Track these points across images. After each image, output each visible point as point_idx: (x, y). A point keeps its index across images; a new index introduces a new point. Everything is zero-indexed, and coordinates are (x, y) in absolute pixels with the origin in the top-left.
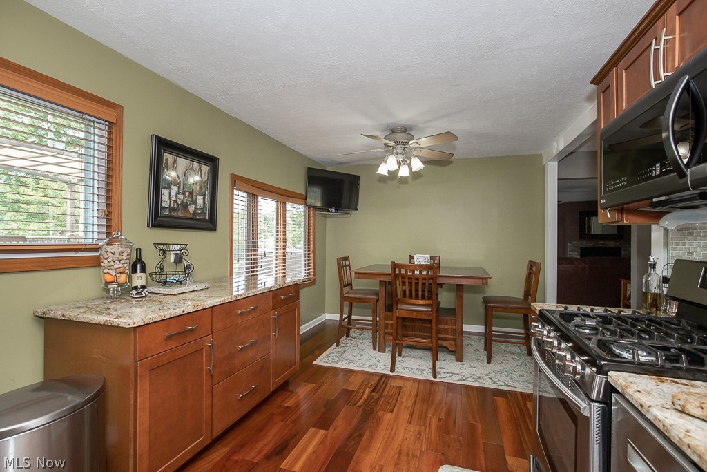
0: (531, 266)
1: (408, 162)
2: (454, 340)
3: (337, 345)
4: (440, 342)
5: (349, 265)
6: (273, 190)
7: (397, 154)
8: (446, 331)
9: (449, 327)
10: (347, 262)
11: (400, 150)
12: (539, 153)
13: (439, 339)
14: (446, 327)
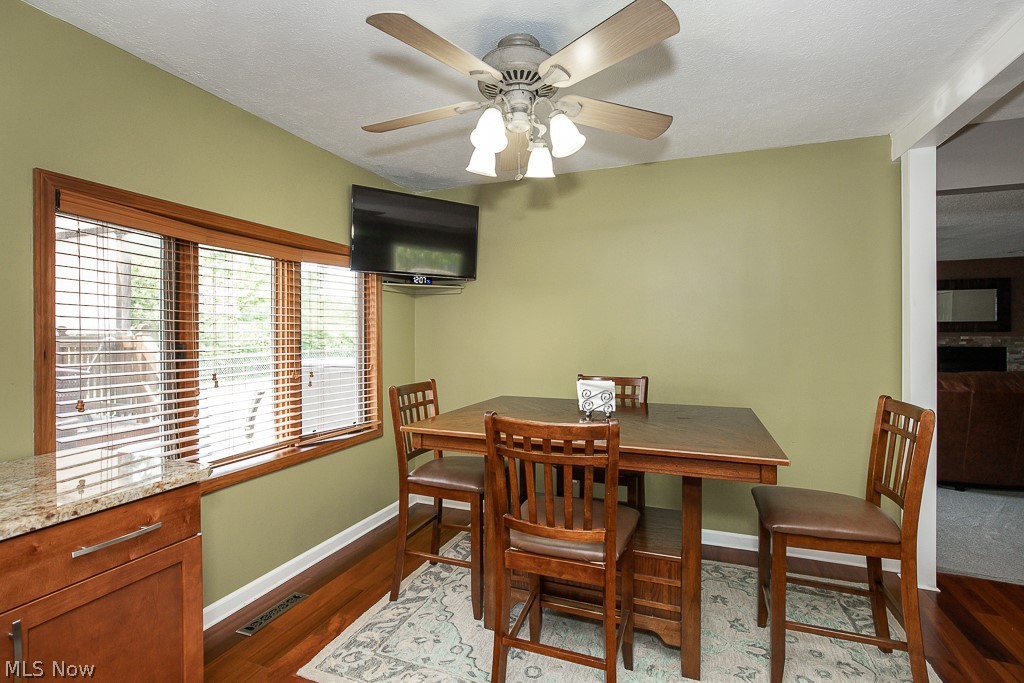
0: (887, 414)
1: (543, 130)
2: (678, 617)
3: (394, 598)
4: (641, 620)
5: (434, 402)
6: (233, 227)
7: (514, 110)
8: (656, 592)
9: (663, 581)
10: (430, 395)
11: (519, 98)
12: (881, 131)
13: (636, 609)
14: (655, 580)
